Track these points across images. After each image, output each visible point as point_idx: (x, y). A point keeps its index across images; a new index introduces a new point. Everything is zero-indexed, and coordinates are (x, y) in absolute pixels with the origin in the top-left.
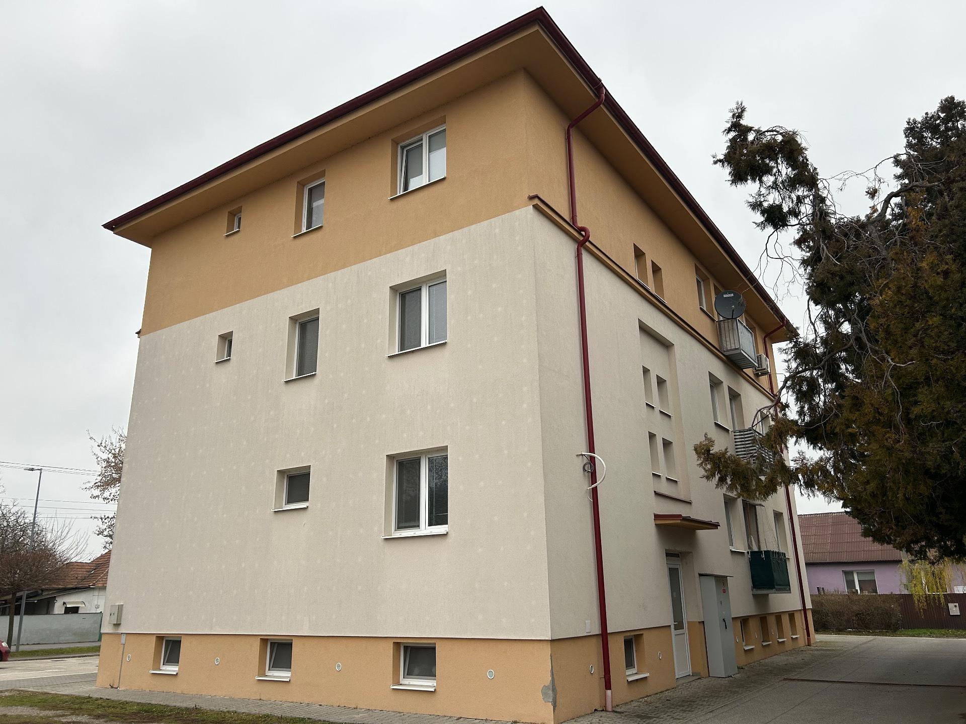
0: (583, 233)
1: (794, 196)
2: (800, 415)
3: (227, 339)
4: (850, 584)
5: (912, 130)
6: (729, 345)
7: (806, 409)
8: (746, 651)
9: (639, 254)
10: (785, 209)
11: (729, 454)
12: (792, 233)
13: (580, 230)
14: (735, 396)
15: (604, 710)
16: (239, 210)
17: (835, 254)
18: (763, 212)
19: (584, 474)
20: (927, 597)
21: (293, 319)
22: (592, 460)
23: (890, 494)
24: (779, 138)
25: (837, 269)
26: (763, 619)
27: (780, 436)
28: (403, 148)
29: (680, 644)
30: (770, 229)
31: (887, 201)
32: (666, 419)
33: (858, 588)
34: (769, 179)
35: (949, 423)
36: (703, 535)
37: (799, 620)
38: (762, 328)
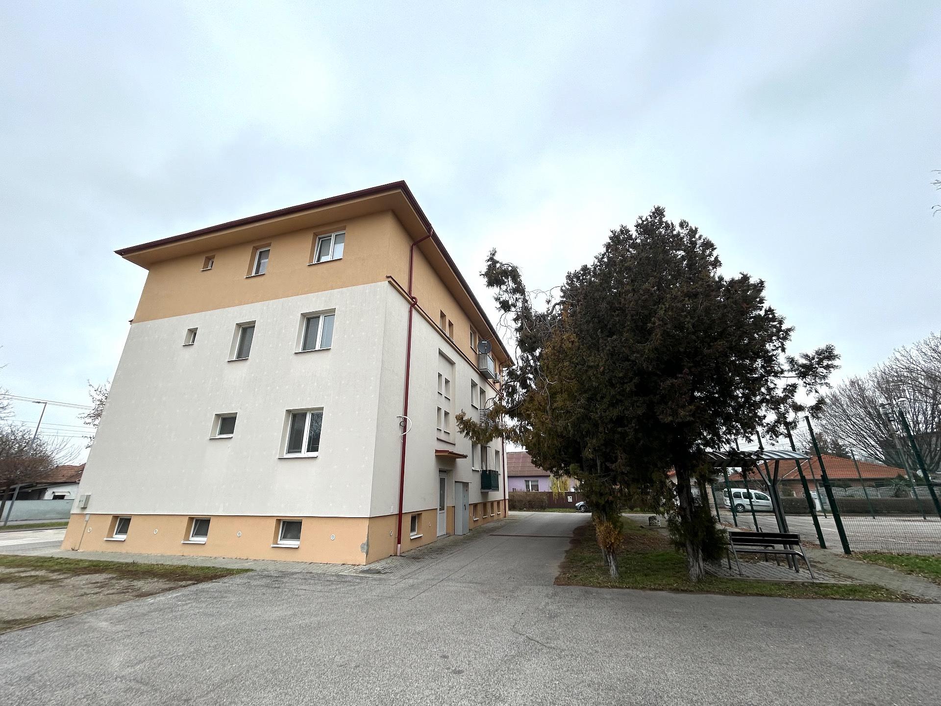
0: (414, 300)
1: (514, 297)
2: (507, 403)
3: (193, 332)
4: (528, 486)
5: (569, 277)
6: (482, 367)
7: (509, 401)
8: (474, 521)
9: (443, 315)
10: (510, 303)
11: (472, 420)
12: (512, 315)
13: (413, 298)
14: (483, 392)
15: (396, 555)
16: (213, 257)
17: (529, 327)
18: (500, 303)
19: (400, 427)
20: (559, 493)
21: (239, 325)
22: (405, 420)
23: (541, 444)
24: (510, 268)
25: (529, 334)
26: (485, 505)
27: (497, 413)
28: (320, 239)
29: (441, 519)
30: (503, 311)
31: (554, 307)
32: (448, 400)
33: (530, 488)
34: (504, 287)
35: (568, 412)
36: (459, 461)
37: (502, 504)
38: (499, 360)
